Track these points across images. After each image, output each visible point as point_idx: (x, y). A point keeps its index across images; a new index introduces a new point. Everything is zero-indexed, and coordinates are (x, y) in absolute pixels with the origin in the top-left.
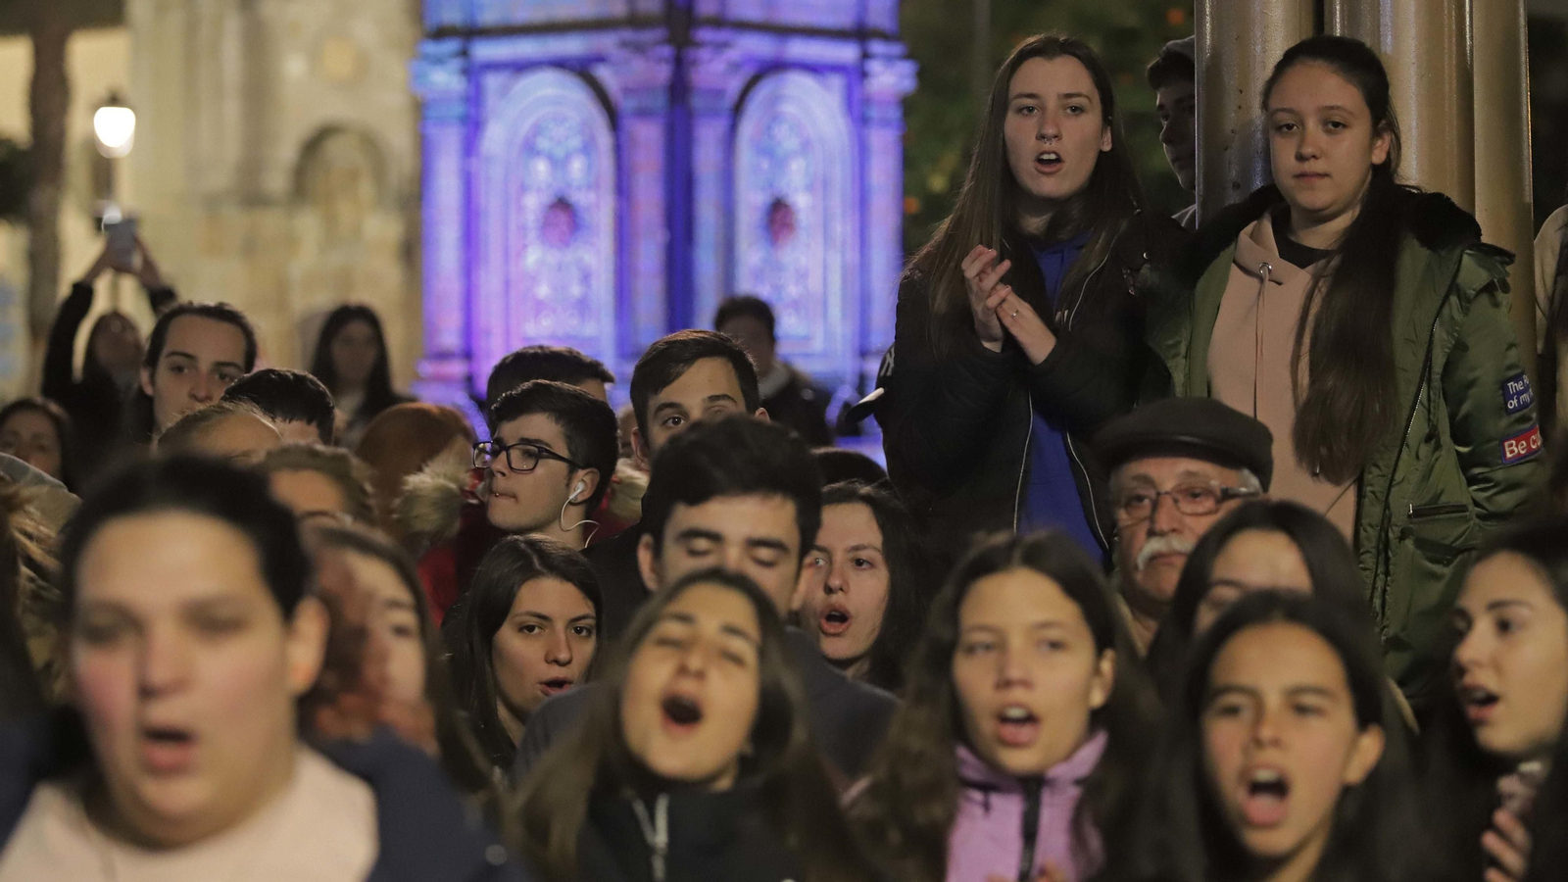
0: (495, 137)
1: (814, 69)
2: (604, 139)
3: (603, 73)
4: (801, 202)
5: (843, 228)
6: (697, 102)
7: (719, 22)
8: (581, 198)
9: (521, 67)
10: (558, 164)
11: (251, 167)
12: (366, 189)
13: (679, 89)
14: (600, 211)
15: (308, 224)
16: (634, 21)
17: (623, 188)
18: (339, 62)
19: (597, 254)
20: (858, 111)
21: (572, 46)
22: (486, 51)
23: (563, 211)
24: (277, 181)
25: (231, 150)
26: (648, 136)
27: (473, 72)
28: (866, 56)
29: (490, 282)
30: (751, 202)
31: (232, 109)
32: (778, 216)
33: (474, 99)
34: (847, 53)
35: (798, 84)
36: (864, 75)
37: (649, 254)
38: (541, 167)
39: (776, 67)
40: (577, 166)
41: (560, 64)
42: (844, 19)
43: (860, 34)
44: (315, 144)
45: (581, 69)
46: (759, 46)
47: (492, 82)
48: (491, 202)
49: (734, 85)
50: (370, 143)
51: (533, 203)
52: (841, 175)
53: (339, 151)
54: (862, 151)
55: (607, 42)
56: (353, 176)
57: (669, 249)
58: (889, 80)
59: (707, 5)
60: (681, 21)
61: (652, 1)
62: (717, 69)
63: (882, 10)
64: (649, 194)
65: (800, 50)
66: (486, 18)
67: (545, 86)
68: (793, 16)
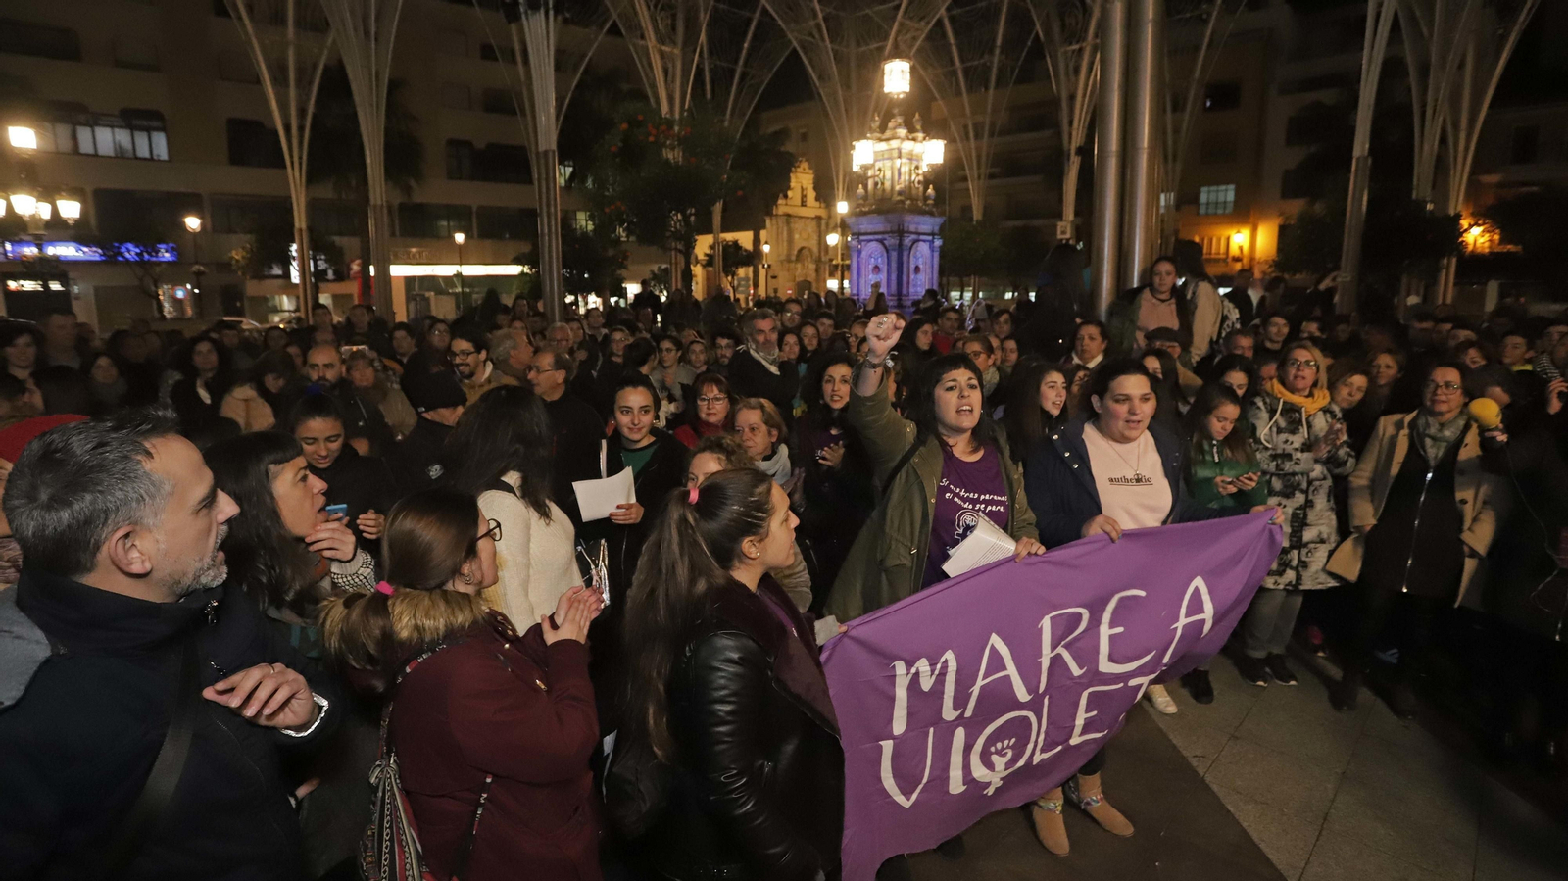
0: (864, 254)
1: (924, 241)
2: (885, 254)
3: (885, 242)
4: (921, 266)
5: (929, 271)
6: (904, 248)
7: (908, 233)
8: (881, 266)
9: (869, 241)
10: (876, 259)
11: (789, 255)
12: (809, 259)
13: (900, 245)
14: (884, 268)
15: (799, 265)
16: (892, 232)
17: (889, 264)
18: (805, 236)
19: (883, 275)
20: (932, 249)
21: (880, 237)
22: (862, 238)
23: (877, 269)
24: (793, 258)
25: (785, 252)
26: (894, 255)
28: (934, 238)
30: (912, 266)
31: (785, 244)
32: (917, 269)
33: (859, 246)
34: (930, 238)
35: (921, 243)
36: (933, 242)
37: (894, 277)
38: (873, 260)
39: (915, 241)
40: (880, 259)
41: (877, 240)
42: (929, 232)
43: (933, 234)
44: (801, 250)
45: (881, 241)
46: (913, 237)
47: (864, 243)
48: (863, 267)
49: (910, 244)
50: (810, 250)
51: (871, 267)
52: (929, 261)
53: (805, 252)
54: (933, 256)
55: (886, 236)
56: (807, 256)
57: (898, 275)
58: (938, 243)
59: (906, 229)
60: (900, 232)
61: (896, 228)
62: (907, 241)
63: (936, 229)
64: (894, 265)
65: (922, 237)
66: (863, 231)
67: (874, 245)
68: (920, 231)
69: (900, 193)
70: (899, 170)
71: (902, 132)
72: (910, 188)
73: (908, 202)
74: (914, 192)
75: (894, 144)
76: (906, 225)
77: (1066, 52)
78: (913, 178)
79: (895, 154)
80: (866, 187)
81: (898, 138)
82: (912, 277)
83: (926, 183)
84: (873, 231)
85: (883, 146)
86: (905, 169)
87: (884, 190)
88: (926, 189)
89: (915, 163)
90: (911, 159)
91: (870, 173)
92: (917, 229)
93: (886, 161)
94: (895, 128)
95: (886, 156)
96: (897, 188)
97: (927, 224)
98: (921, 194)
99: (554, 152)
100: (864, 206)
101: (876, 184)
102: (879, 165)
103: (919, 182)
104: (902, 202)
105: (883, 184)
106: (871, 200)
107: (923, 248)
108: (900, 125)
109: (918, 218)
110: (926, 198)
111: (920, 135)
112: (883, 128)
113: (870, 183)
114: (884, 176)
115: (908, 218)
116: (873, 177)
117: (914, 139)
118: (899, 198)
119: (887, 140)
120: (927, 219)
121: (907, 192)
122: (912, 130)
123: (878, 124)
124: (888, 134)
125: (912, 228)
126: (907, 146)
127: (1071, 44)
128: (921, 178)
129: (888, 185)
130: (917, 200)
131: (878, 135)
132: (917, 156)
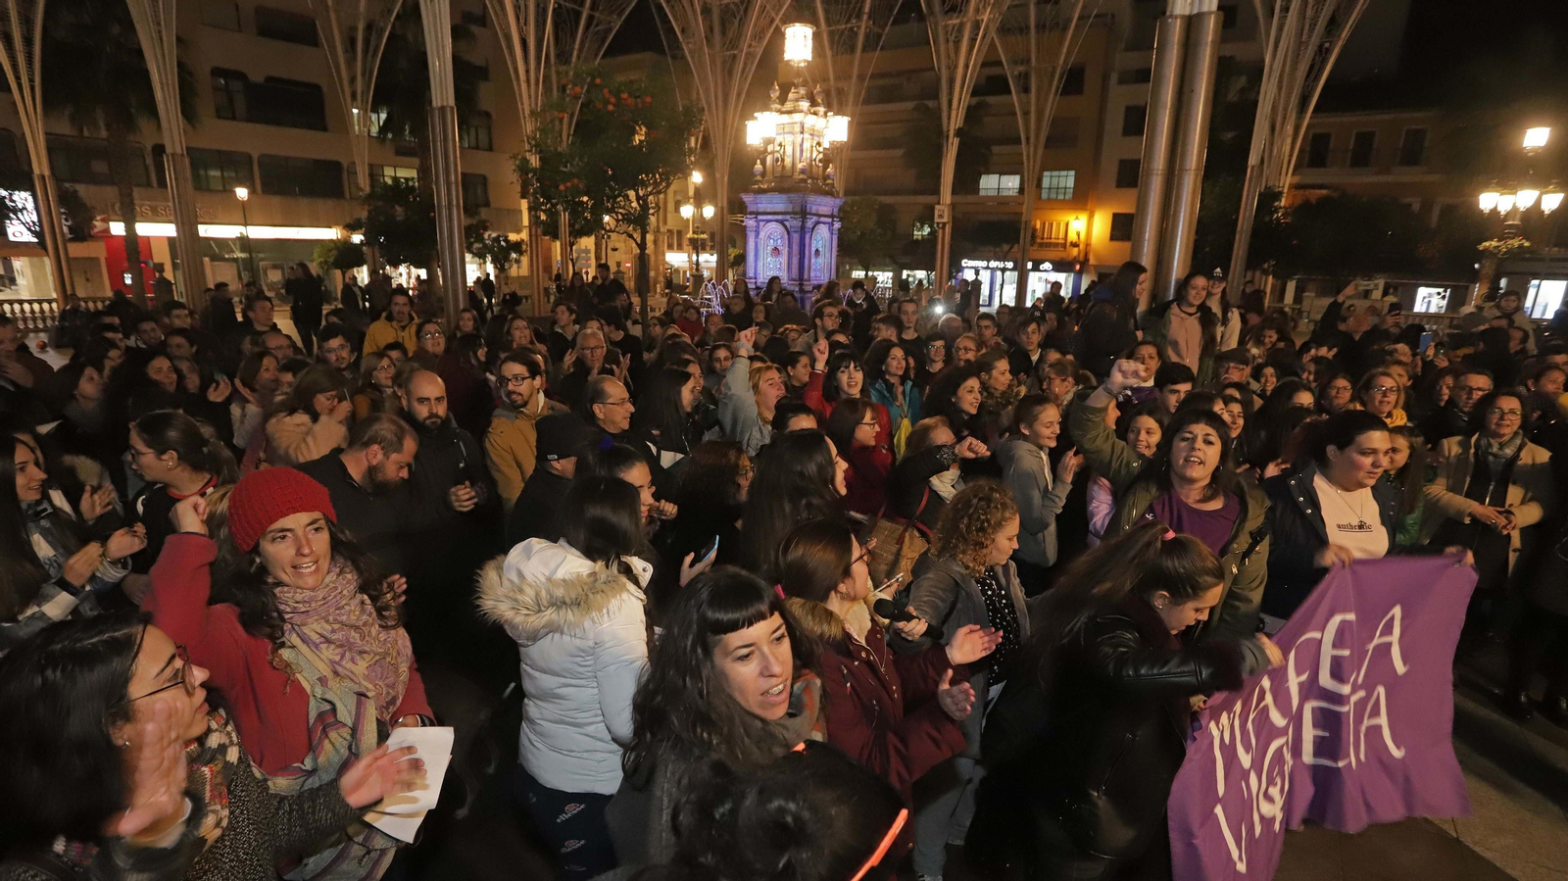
0: (762, 235)
1: (824, 223)
2: (786, 236)
3: (786, 223)
4: (820, 249)
5: (828, 255)
6: (806, 230)
7: (810, 214)
8: (780, 248)
9: (769, 221)
10: (776, 241)
13: (803, 228)
14: (785, 251)
16: (793, 213)
17: (790, 246)
19: (784, 259)
20: (831, 232)
21: (780, 217)
22: (760, 217)
23: (776, 250)
26: (796, 237)
27: (758, 221)
28: (833, 221)
29: (760, 264)
30: (813, 249)
32: (817, 251)
33: (758, 227)
34: (830, 220)
35: (822, 225)
36: (833, 225)
37: (795, 261)
38: (772, 241)
39: (818, 223)
40: (779, 241)
41: (777, 221)
42: (829, 213)
43: (832, 216)
45: (781, 222)
46: (815, 218)
47: (762, 224)
48: (761, 248)
49: (812, 227)
51: (770, 248)
52: (828, 244)
54: (832, 240)
55: (788, 217)
57: (800, 259)
58: (837, 225)
59: (808, 210)
60: (804, 213)
61: (798, 209)
62: (810, 224)
63: (835, 213)
64: (796, 248)
65: (822, 219)
66: (761, 210)
67: (773, 225)
68: (821, 213)
69: (803, 171)
70: (801, 145)
71: (805, 105)
72: (811, 165)
73: (809, 181)
74: (814, 170)
75: (797, 117)
76: (808, 206)
77: (946, 26)
78: (814, 157)
79: (797, 128)
80: (763, 163)
81: (802, 112)
82: (813, 261)
83: (826, 161)
84: (772, 211)
85: (785, 118)
86: (807, 145)
87: (783, 167)
88: (826, 167)
89: (816, 139)
90: (812, 135)
91: (770, 148)
92: (817, 210)
93: (786, 136)
94: (797, 100)
95: (786, 130)
96: (800, 166)
97: (825, 205)
98: (821, 172)
99: (452, 108)
100: (761, 182)
101: (775, 160)
102: (779, 139)
103: (820, 161)
104: (804, 181)
105: (783, 160)
106: (769, 177)
107: (823, 231)
108: (803, 98)
109: (819, 199)
110: (827, 176)
111: (822, 110)
112: (783, 100)
113: (769, 159)
114: (784, 152)
115: (812, 198)
116: (773, 153)
117: (815, 113)
118: (802, 176)
119: (789, 112)
120: (829, 200)
121: (808, 171)
122: (813, 103)
123: (778, 94)
124: (788, 106)
125: (814, 210)
126: (811, 121)
127: (951, 18)
128: (821, 156)
129: (788, 161)
130: (817, 179)
131: (778, 106)
132: (818, 131)
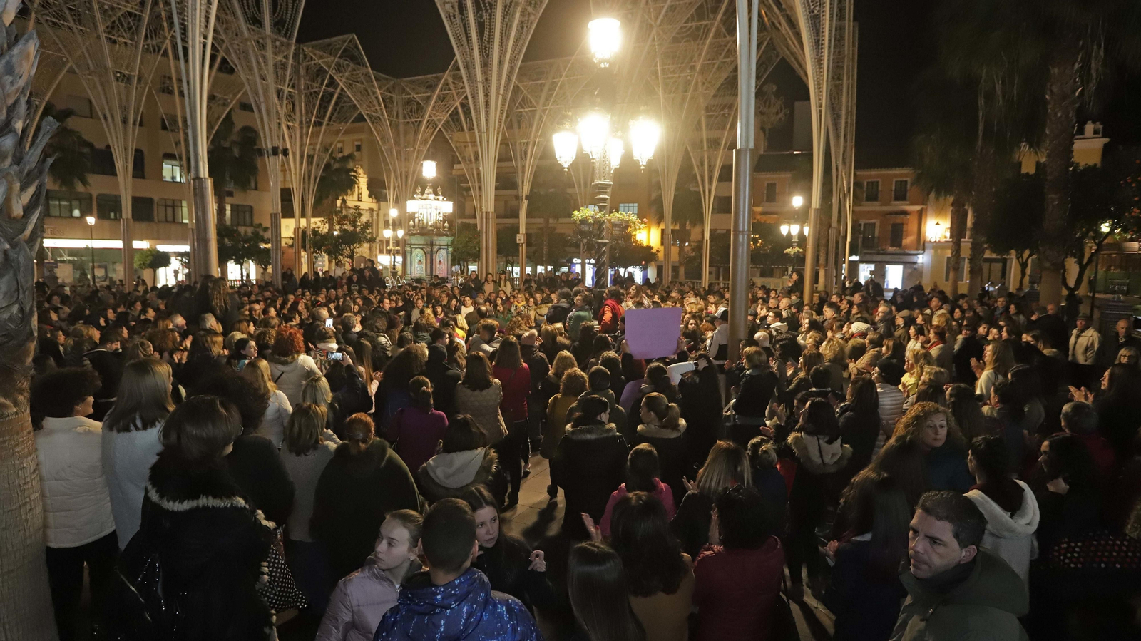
0: (413, 254)
2: (424, 255)
3: (424, 249)
4: (442, 261)
5: (446, 263)
6: (434, 252)
8: (422, 260)
9: (416, 248)
13: (432, 251)
14: (424, 262)
16: (427, 245)
17: (426, 260)
19: (424, 266)
20: (447, 252)
22: (413, 246)
23: (420, 262)
26: (429, 256)
27: (411, 248)
28: (448, 247)
29: (413, 268)
30: (438, 261)
32: (440, 262)
33: (411, 251)
34: (446, 247)
35: (442, 250)
36: (448, 249)
37: (429, 267)
38: (418, 257)
39: (440, 249)
40: (421, 257)
41: (420, 248)
43: (447, 245)
45: (422, 249)
46: (438, 247)
47: (413, 249)
48: (413, 260)
49: (437, 251)
52: (446, 259)
54: (448, 255)
55: (425, 246)
57: (431, 266)
58: (450, 249)
59: (434, 243)
60: (432, 245)
61: (429, 243)
62: (435, 249)
63: (449, 243)
64: (429, 261)
65: (442, 247)
66: (413, 243)
67: (419, 250)
68: (441, 244)
69: (431, 226)
70: (431, 214)
71: (432, 196)
72: (436, 223)
73: (435, 230)
74: (438, 224)
75: (429, 201)
76: (434, 241)
78: (438, 219)
79: (429, 206)
81: (431, 199)
82: (438, 266)
83: (444, 221)
84: (418, 243)
85: (424, 202)
86: (434, 214)
87: (423, 223)
88: (444, 223)
89: (438, 212)
90: (436, 209)
91: (416, 215)
92: (439, 243)
93: (424, 210)
94: (428, 194)
95: (424, 207)
96: (430, 223)
97: (445, 240)
98: (442, 226)
100: (413, 231)
101: (419, 221)
102: (420, 212)
103: (441, 220)
104: (432, 230)
105: (423, 221)
106: (417, 228)
107: (443, 252)
108: (432, 192)
109: (440, 238)
110: (444, 227)
111: (441, 198)
112: (422, 193)
113: (416, 220)
114: (423, 217)
115: (435, 238)
116: (418, 217)
117: (438, 200)
118: (431, 228)
119: (425, 199)
120: (445, 238)
121: (435, 225)
122: (436, 193)
123: (420, 191)
124: (425, 196)
125: (437, 243)
126: (435, 203)
127: (523, 139)
128: (441, 218)
129: (425, 221)
130: (440, 229)
131: (420, 197)
132: (439, 208)
